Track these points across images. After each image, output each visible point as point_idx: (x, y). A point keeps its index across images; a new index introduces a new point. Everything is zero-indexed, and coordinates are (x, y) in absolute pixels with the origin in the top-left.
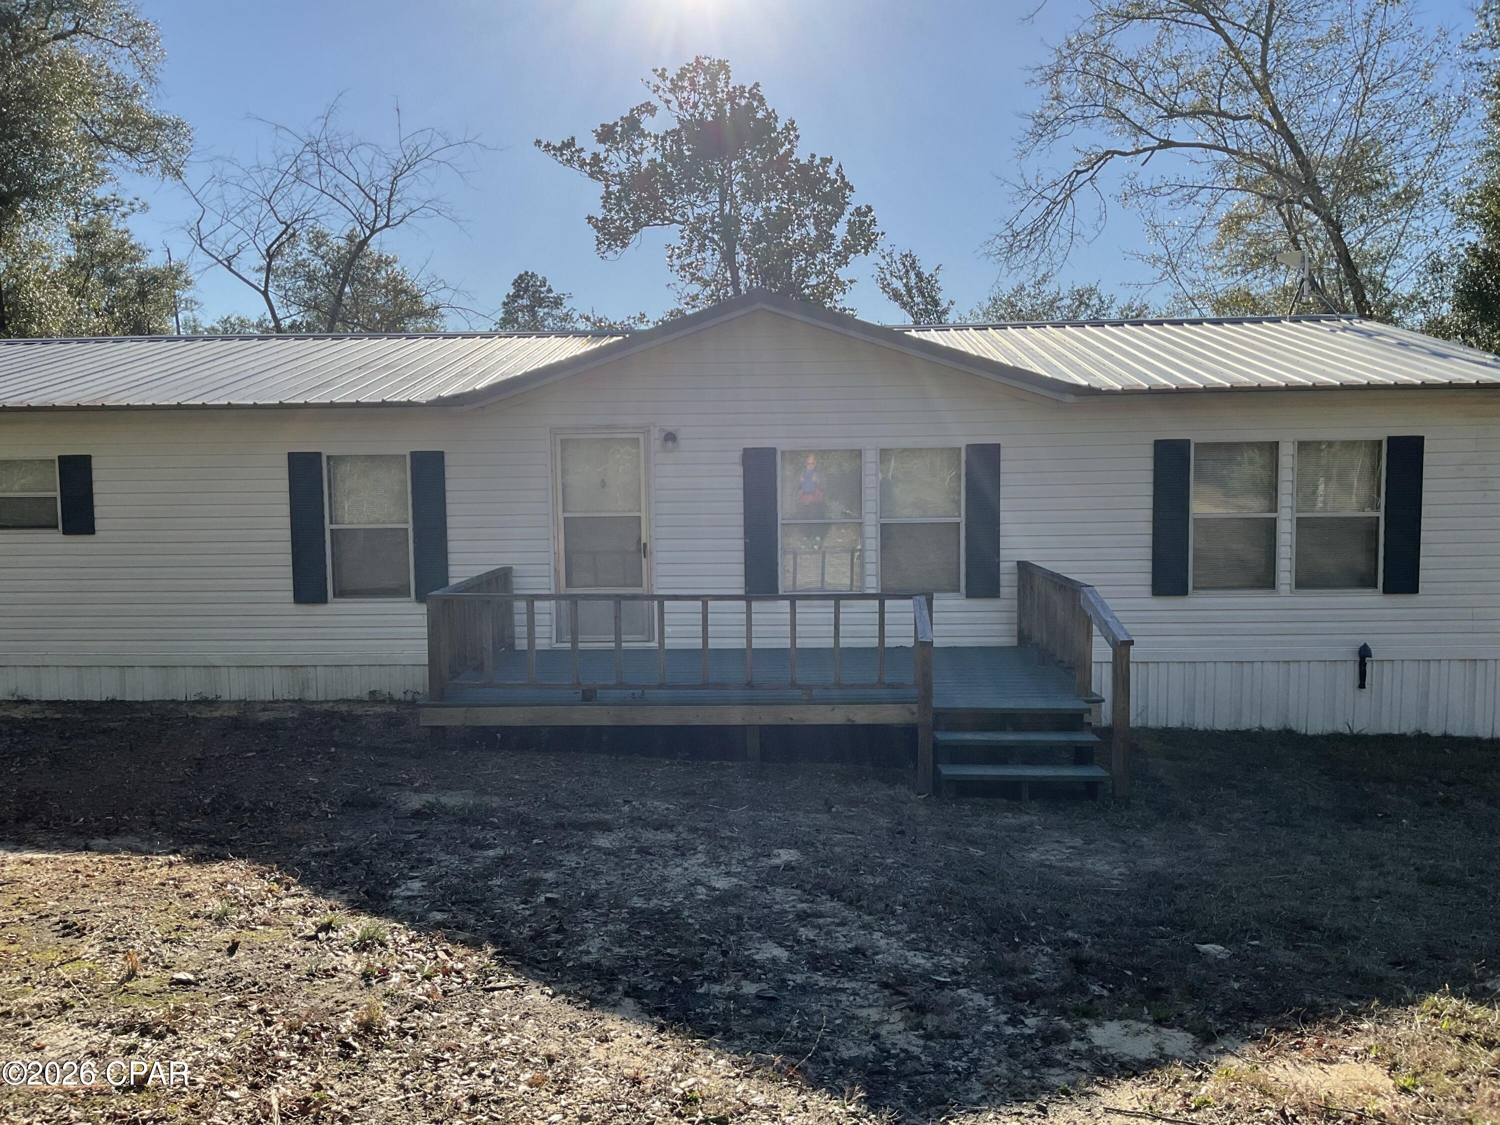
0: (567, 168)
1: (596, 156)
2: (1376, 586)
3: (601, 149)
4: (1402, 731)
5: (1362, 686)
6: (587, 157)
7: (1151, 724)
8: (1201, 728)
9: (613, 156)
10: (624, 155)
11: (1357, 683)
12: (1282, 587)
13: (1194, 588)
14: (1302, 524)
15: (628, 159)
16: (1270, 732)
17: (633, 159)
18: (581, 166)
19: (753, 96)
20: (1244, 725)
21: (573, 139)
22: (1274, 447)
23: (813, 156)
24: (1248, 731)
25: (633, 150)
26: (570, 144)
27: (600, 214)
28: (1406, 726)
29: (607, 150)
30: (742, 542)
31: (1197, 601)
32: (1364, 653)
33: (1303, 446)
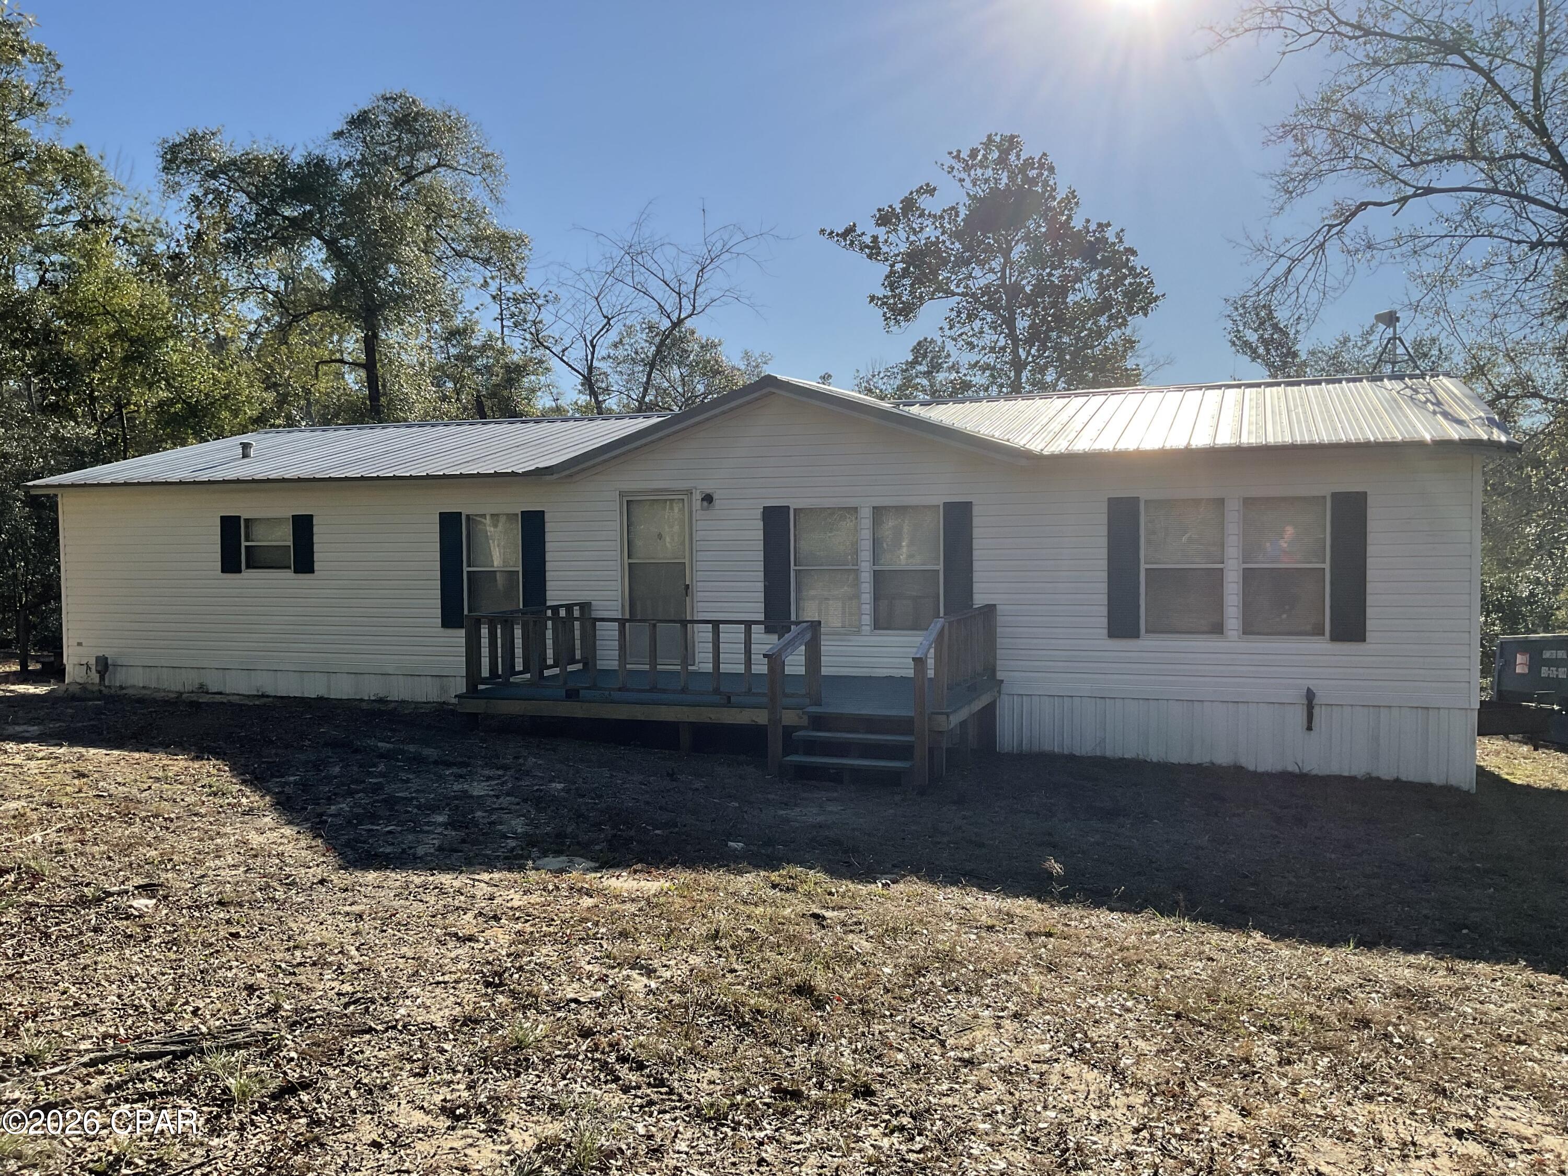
0: (851, 252)
1: (875, 239)
2: (1323, 634)
3: (881, 232)
4: (1353, 773)
5: (1310, 728)
6: (867, 240)
7: (1109, 754)
8: (1155, 760)
9: (892, 238)
10: (903, 235)
11: (1305, 726)
12: (1230, 633)
13: (1147, 631)
14: (1248, 575)
15: (907, 239)
16: (1220, 767)
17: (912, 238)
18: (861, 249)
19: (1041, 166)
20: (1195, 760)
21: (854, 225)
22: (1221, 502)
23: (1088, 221)
24: (1200, 765)
25: (914, 230)
26: (850, 230)
27: (881, 292)
28: (1357, 767)
29: (888, 232)
30: (762, 584)
31: (1147, 643)
32: (1310, 696)
33: (1248, 502)
